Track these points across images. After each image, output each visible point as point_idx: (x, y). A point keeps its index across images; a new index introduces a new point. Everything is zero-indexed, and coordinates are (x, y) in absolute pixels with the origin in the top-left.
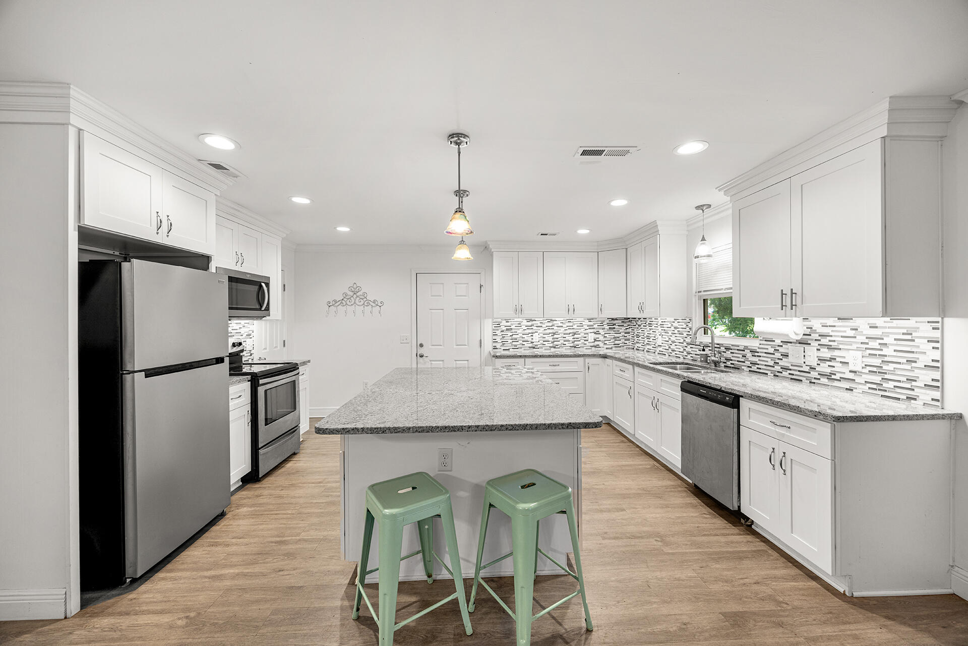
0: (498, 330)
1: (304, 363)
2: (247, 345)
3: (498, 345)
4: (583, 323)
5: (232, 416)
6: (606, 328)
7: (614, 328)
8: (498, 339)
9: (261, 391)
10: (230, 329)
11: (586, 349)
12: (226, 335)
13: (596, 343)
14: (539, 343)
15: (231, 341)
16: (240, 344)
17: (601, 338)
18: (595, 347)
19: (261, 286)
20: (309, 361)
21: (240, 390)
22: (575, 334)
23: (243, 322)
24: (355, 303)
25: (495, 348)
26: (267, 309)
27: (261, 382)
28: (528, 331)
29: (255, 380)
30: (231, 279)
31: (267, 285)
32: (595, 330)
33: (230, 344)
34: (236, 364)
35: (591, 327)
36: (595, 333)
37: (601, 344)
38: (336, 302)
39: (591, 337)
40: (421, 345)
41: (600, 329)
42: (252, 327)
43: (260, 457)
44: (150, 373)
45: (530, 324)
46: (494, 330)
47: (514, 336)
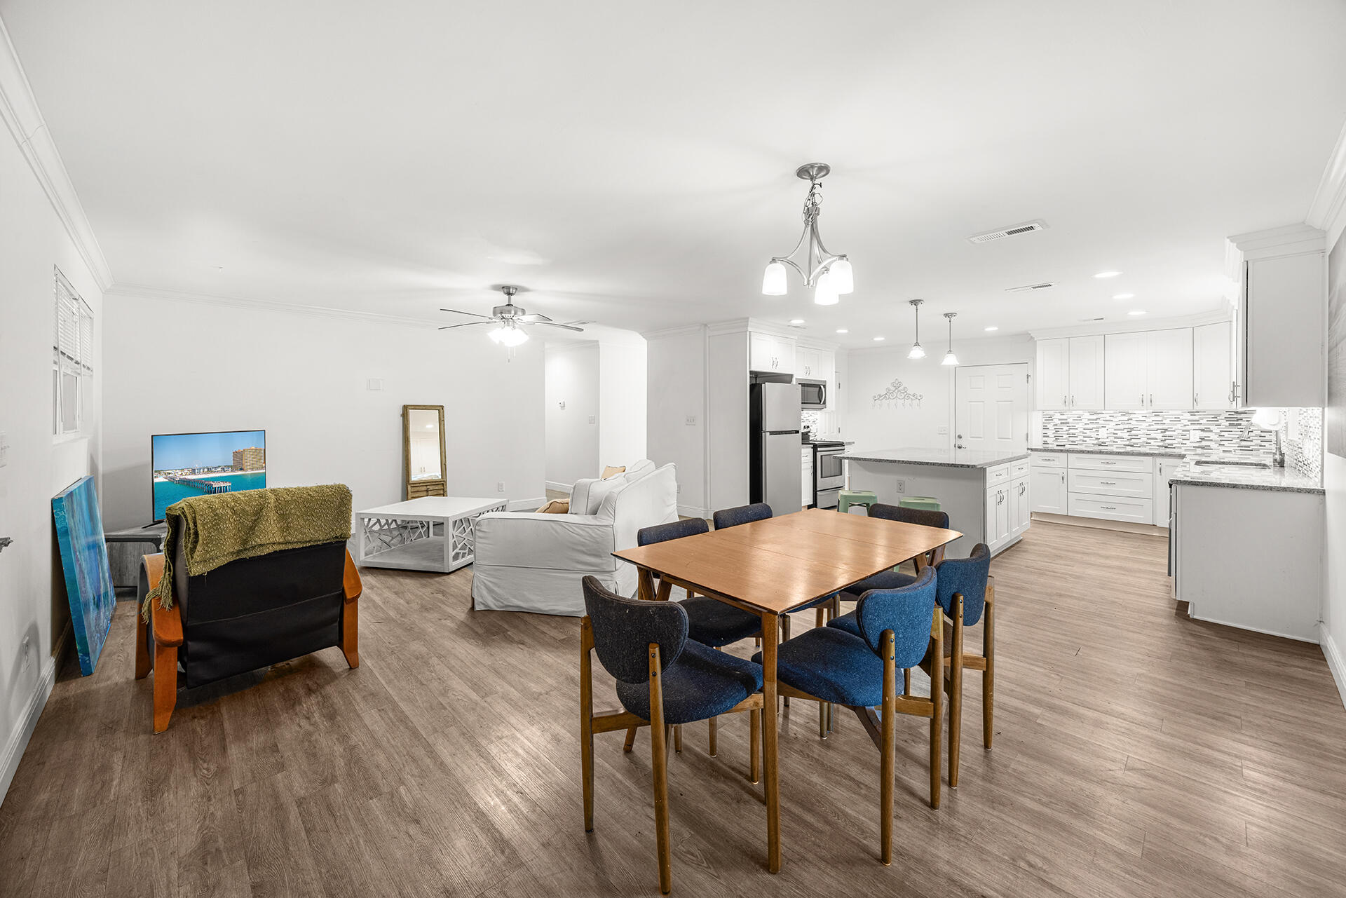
0: (1049, 423)
1: (849, 443)
2: (813, 429)
3: (1049, 440)
4: (1181, 417)
5: (803, 466)
6: (1223, 424)
7: (1240, 425)
8: (1050, 433)
9: (819, 455)
10: (802, 417)
11: (1186, 450)
12: (800, 420)
13: (1204, 443)
14: (1107, 440)
15: (803, 425)
16: (808, 427)
17: (1213, 436)
18: (1203, 448)
19: (820, 388)
20: (854, 443)
21: (807, 452)
22: (1166, 430)
23: (810, 412)
24: (896, 396)
25: (1045, 443)
26: (824, 403)
27: (819, 449)
28: (1091, 426)
29: (815, 447)
30: (803, 385)
31: (825, 386)
32: (1203, 427)
33: (802, 427)
34: (805, 438)
35: (1193, 422)
36: (1203, 430)
37: (1213, 445)
38: (881, 396)
39: (1195, 436)
40: (960, 437)
41: (1212, 425)
42: (816, 416)
43: (818, 497)
44: (772, 433)
45: (1095, 417)
46: (1044, 423)
47: (1071, 431)
